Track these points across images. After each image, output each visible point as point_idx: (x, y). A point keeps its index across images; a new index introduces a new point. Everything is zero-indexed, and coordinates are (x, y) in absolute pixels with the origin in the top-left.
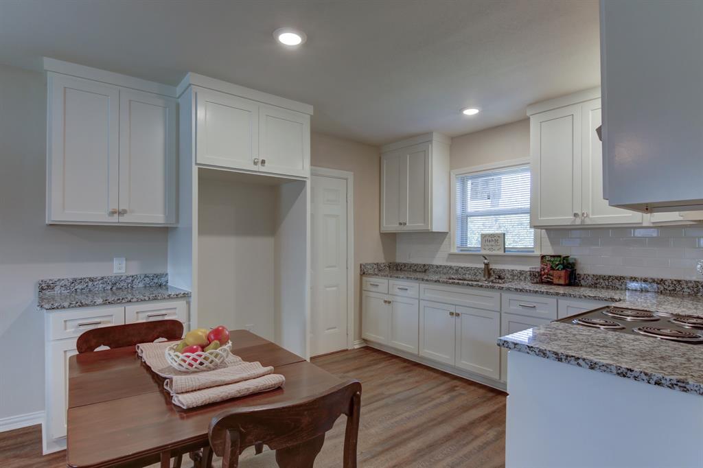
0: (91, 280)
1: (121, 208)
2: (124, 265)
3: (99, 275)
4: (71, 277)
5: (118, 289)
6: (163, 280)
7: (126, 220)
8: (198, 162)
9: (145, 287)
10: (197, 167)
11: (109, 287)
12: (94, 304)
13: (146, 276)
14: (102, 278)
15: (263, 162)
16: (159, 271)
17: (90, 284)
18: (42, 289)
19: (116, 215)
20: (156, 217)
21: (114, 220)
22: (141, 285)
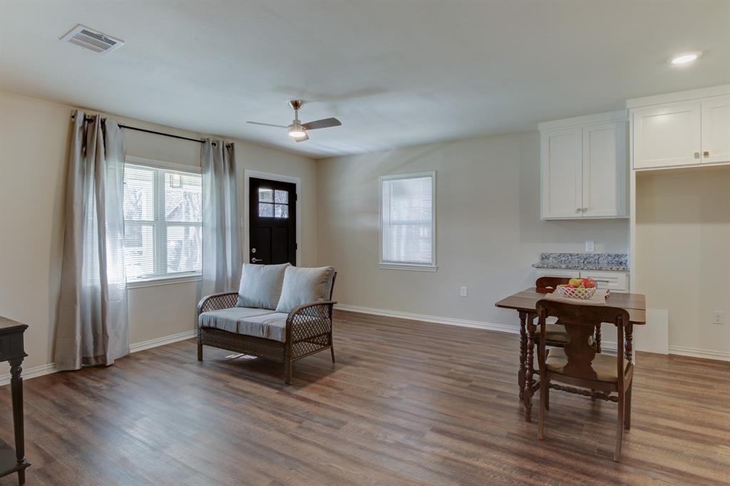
0: (571, 255)
1: (585, 207)
2: (593, 246)
3: (576, 253)
4: (559, 252)
5: (588, 263)
6: (623, 259)
7: (588, 215)
8: (635, 167)
9: (608, 263)
10: (635, 171)
11: (582, 261)
12: (561, 268)
13: (609, 255)
14: (578, 255)
15: (706, 154)
16: (620, 253)
17: (570, 257)
18: (543, 258)
19: (581, 212)
20: (610, 211)
21: (579, 215)
22: (605, 262)
